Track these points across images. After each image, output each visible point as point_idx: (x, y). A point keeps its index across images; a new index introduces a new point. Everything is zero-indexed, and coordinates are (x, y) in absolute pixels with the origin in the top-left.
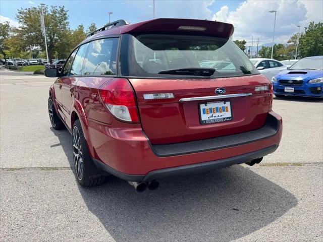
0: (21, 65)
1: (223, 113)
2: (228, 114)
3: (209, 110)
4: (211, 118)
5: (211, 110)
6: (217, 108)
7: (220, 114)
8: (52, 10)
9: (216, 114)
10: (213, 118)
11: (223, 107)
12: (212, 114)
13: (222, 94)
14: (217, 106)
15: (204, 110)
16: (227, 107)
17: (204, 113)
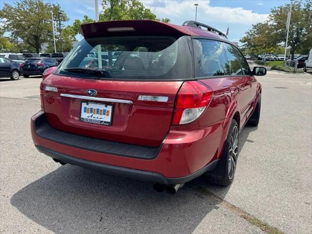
0: (269, 60)
1: (103, 116)
2: (108, 119)
3: (89, 110)
4: (90, 118)
5: (92, 110)
6: (98, 110)
7: (100, 116)
8: (306, 5)
9: (96, 116)
10: (92, 118)
11: (104, 110)
12: (91, 114)
13: (93, 96)
14: (98, 108)
15: (85, 108)
16: (108, 111)
17: (85, 111)
